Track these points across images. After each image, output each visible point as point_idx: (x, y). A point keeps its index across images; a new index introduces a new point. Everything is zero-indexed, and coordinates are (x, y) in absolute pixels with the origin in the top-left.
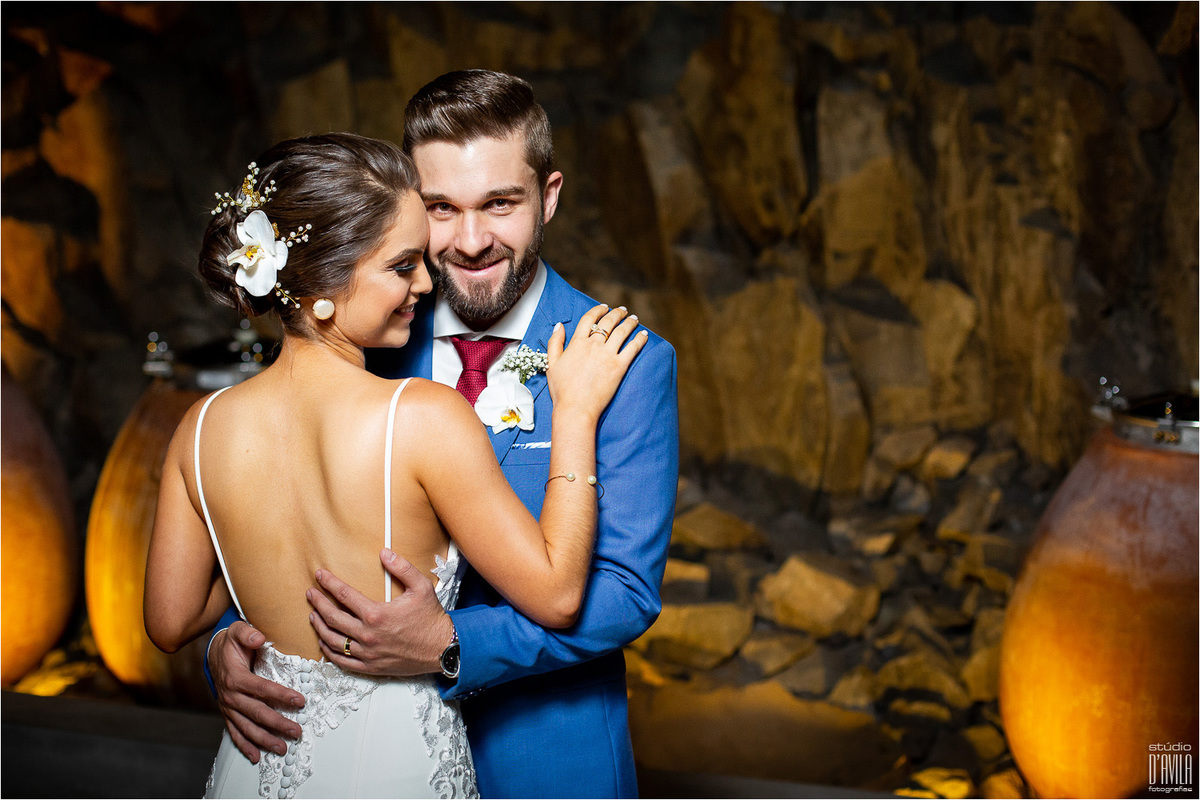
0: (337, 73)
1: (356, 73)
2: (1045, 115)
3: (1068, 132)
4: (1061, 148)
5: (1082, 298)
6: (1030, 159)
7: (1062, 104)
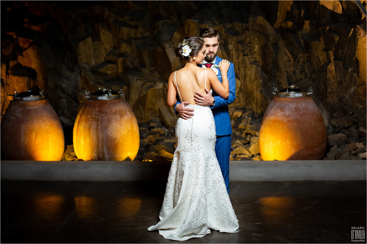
0: (89, 40)
1: (93, 40)
2: (253, 41)
3: (258, 45)
4: (257, 48)
5: (263, 78)
6: (250, 51)
7: (256, 39)
